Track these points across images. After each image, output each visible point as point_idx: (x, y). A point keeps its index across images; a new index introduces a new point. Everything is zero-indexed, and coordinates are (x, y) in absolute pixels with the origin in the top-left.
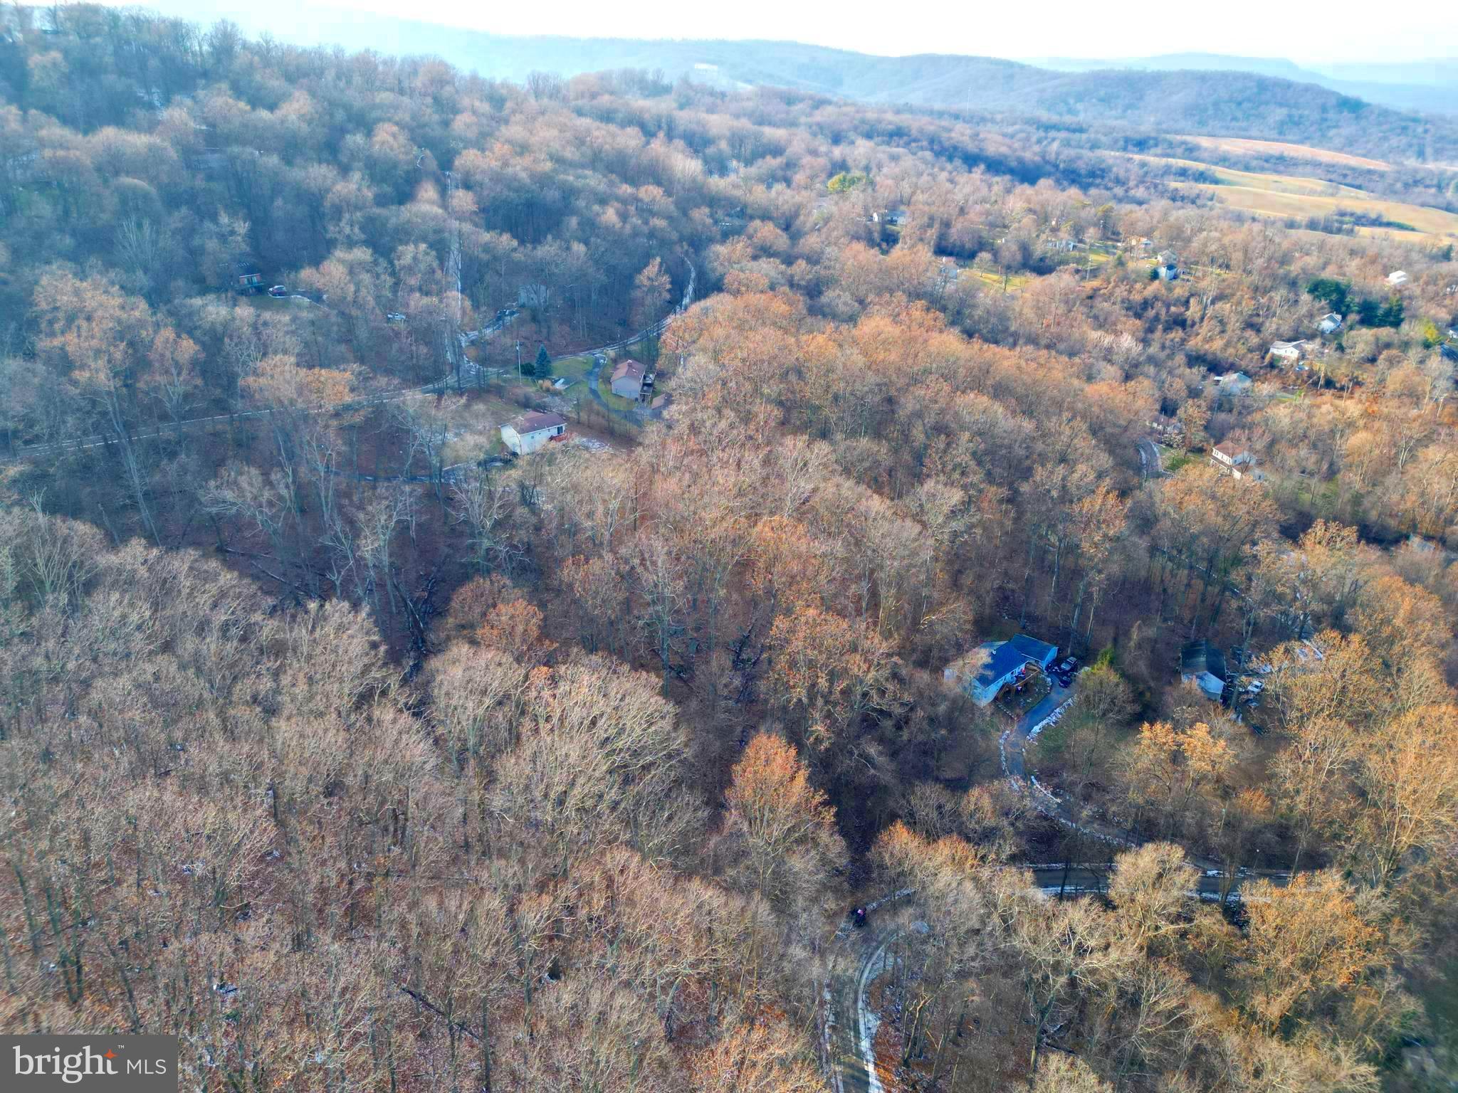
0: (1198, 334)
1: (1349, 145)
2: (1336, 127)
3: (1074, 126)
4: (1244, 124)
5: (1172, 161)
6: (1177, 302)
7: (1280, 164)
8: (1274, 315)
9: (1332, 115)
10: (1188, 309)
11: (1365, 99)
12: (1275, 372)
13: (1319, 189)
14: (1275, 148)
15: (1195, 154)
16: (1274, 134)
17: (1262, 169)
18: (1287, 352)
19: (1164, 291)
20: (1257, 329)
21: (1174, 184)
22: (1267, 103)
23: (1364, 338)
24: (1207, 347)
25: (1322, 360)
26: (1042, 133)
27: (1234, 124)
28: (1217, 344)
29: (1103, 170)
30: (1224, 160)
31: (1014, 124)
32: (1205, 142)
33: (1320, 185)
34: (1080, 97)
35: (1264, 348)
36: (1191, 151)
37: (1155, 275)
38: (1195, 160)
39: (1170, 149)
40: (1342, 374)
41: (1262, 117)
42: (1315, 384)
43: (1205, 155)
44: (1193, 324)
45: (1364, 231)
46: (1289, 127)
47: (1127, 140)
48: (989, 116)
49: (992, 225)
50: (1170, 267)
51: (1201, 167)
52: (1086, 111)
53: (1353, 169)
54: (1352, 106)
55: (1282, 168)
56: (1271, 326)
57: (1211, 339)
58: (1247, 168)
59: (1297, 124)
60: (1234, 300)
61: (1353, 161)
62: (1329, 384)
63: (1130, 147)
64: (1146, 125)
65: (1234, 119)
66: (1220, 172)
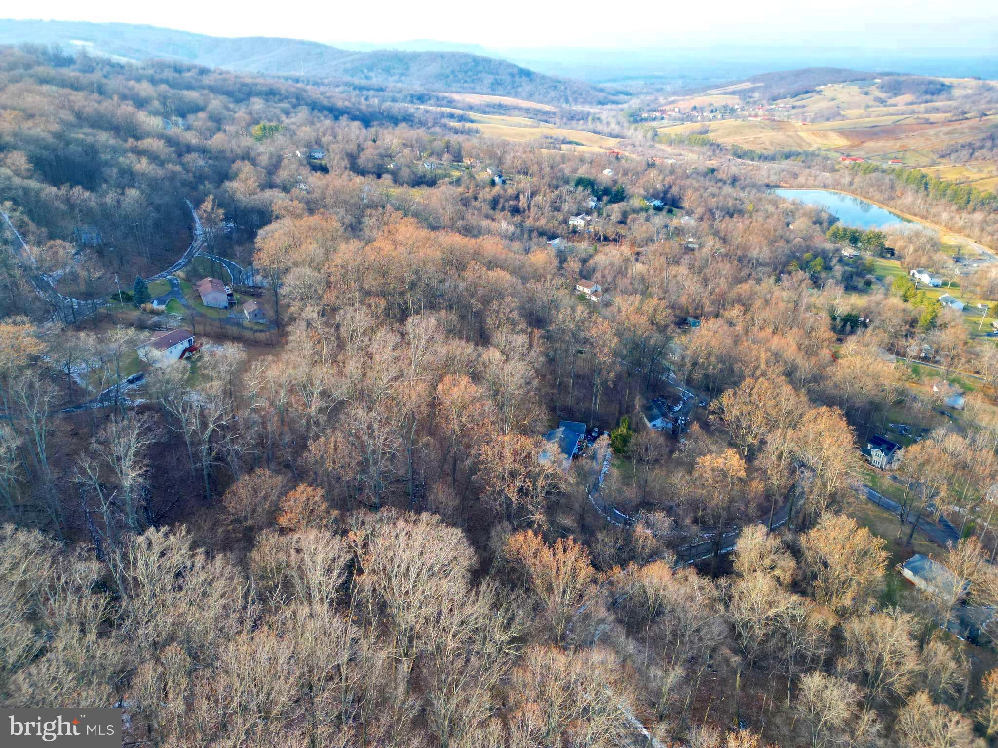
0: (529, 217)
1: (530, 97)
2: (521, 86)
3: (376, 87)
4: (472, 85)
5: (444, 109)
6: (511, 198)
7: (500, 109)
8: (565, 201)
9: (517, 79)
10: (519, 200)
11: (532, 68)
12: (577, 235)
13: (529, 123)
14: (496, 99)
15: (453, 104)
16: (489, 90)
17: (493, 113)
18: (578, 222)
19: (502, 192)
20: (558, 209)
21: (454, 124)
22: (481, 72)
23: (616, 209)
24: (537, 224)
25: (597, 225)
26: (357, 92)
27: (466, 85)
28: (542, 222)
29: (409, 116)
30: (471, 108)
31: (337, 86)
32: (456, 97)
33: (528, 121)
34: (370, 69)
35: (565, 222)
36: (451, 103)
37: (493, 183)
38: (455, 108)
39: (439, 102)
40: (610, 232)
41: (480, 80)
42: (599, 239)
43: (459, 105)
44: (524, 212)
45: (564, 147)
46: (495, 87)
47: (412, 96)
48: (319, 81)
49: (382, 156)
50: (500, 177)
51: (461, 112)
52: (376, 77)
53: (539, 111)
54: (526, 74)
55: (503, 112)
56: (566, 207)
57: (538, 219)
58: (485, 113)
59: (501, 84)
60: (542, 194)
61: (539, 106)
62: (606, 239)
63: (415, 101)
64: (417, 87)
65: (466, 82)
66: (472, 115)
